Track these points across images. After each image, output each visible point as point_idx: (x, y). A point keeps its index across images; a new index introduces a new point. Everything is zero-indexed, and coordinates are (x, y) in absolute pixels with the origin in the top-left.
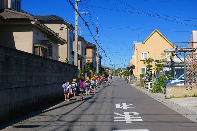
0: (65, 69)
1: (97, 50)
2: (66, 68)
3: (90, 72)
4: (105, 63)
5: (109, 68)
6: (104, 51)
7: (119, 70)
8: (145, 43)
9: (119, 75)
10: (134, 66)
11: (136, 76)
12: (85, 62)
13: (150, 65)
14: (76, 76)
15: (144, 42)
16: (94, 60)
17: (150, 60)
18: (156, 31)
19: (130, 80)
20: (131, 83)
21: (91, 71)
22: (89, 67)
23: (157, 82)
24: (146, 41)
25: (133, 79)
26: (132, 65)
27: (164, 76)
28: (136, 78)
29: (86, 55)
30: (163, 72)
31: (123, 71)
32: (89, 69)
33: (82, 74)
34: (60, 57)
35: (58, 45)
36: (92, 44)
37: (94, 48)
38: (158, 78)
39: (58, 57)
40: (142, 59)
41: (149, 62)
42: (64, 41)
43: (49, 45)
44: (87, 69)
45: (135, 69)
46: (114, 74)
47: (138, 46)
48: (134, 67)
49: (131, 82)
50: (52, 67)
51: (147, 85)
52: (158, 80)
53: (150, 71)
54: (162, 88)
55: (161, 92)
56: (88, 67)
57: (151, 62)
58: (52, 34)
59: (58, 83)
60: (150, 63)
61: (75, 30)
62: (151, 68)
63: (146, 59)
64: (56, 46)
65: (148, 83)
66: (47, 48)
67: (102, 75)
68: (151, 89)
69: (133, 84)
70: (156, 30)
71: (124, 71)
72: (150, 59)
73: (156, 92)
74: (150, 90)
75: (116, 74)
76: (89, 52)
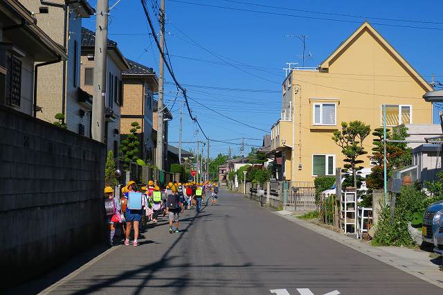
0: (66, 155)
1: (160, 88)
2: (70, 150)
3: (140, 167)
4: (181, 137)
5: (192, 155)
6: (184, 93)
7: (221, 160)
8: (326, 70)
9: (221, 177)
10: (288, 150)
11: (294, 185)
12: (116, 131)
13: (358, 145)
14: (98, 179)
15: (325, 65)
16: (148, 125)
17: (357, 130)
18: (366, 28)
19: (268, 196)
20: (276, 209)
21: (140, 162)
22: (136, 150)
23: (393, 208)
24: (330, 63)
25: (286, 195)
26: (281, 145)
27: (418, 186)
28: (296, 190)
29: (121, 104)
30: (414, 172)
31: (237, 166)
32: (135, 154)
33: (117, 174)
34: (40, 109)
35: (36, 63)
36: (141, 66)
37: (149, 81)
38: (398, 195)
39: (37, 109)
40: (315, 123)
41: (355, 134)
42: (60, 52)
43: (10, 60)
44: (130, 157)
45: (290, 158)
46: (205, 176)
47: (304, 78)
48: (285, 152)
49: (276, 204)
50: (26, 144)
51: (350, 215)
52: (398, 203)
53: (357, 166)
54: (410, 228)
55: (406, 245)
56: (132, 148)
57: (362, 137)
58: (23, 19)
59: (42, 207)
60: (357, 138)
61: (98, 12)
62: (358, 158)
63: (344, 126)
64: (29, 69)
65: (351, 210)
66: (5, 72)
67: (171, 176)
68: (372, 232)
69: (285, 213)
70: (366, 24)
71: (243, 165)
72: (357, 124)
73: (388, 245)
74: (366, 237)
75: (210, 176)
76: (133, 95)
